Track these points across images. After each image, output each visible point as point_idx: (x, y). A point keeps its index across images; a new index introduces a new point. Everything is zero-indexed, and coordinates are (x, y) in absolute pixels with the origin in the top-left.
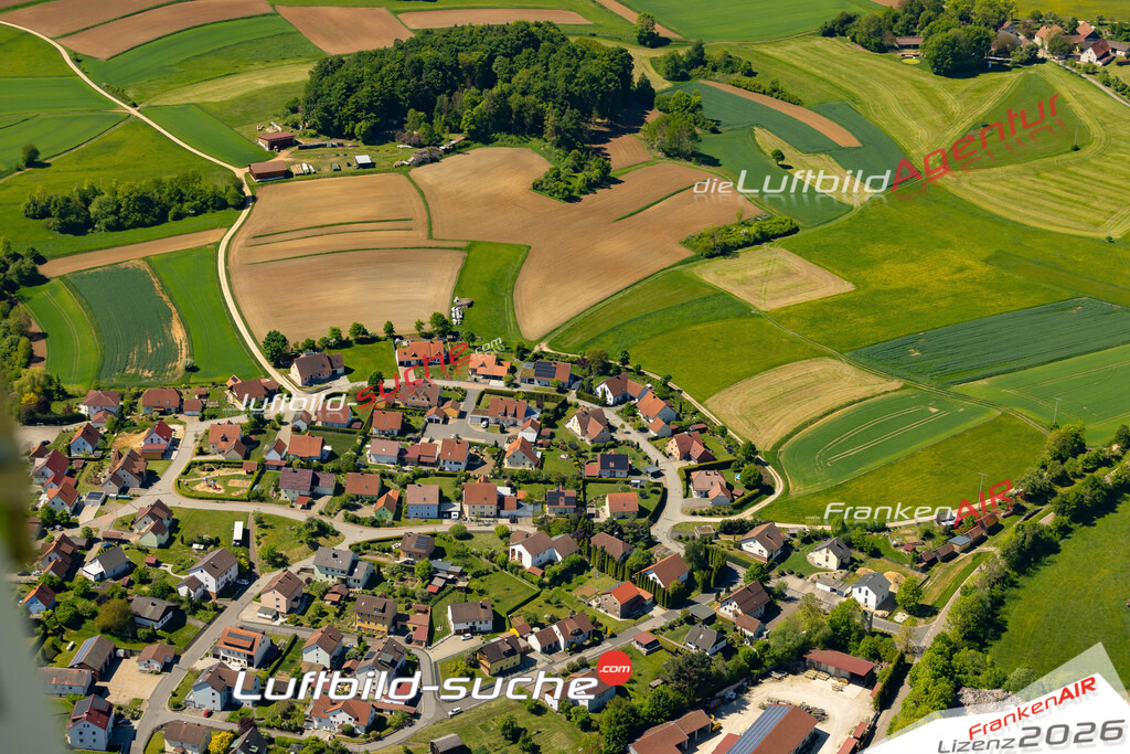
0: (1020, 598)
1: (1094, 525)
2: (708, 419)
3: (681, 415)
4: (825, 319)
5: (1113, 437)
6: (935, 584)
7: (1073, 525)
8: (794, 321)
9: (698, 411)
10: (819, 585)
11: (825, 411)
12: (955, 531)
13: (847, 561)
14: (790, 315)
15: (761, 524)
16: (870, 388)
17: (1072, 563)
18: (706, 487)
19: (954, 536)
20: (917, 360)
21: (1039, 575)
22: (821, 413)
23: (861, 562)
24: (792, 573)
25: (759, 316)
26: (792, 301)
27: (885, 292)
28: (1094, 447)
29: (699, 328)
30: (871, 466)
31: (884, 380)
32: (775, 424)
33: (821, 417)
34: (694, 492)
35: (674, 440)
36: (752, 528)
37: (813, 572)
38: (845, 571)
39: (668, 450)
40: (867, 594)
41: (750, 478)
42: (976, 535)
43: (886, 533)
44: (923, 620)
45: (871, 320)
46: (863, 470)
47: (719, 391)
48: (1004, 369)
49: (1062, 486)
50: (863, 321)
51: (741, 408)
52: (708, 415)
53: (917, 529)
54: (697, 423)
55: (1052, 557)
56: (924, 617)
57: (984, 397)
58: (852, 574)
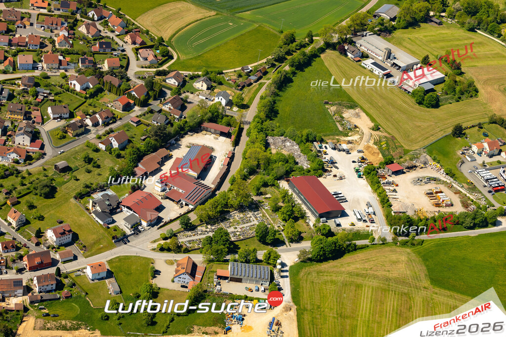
0: (281, 101)
1: (304, 71)
2: (139, 27)
3: (128, 25)
5: (305, 35)
6: (246, 96)
7: (296, 71)
9: (134, 24)
10: (200, 97)
11: (187, 24)
12: (250, 74)
13: (210, 87)
15: (172, 71)
16: (202, 14)
17: (299, 86)
19: (250, 76)
20: (219, 3)
21: (287, 91)
22: (185, 25)
23: (215, 87)
24: (188, 92)
28: (299, 40)
30: (211, 47)
31: (208, 11)
32: (167, 30)
33: (186, 27)
36: (169, 73)
37: (197, 91)
38: (210, 91)
39: (125, 40)
42: (259, 75)
43: (223, 75)
46: (207, 49)
47: (141, 15)
48: (255, 7)
49: (288, 56)
51: (152, 22)
52: (139, 25)
53: (235, 73)
54: (136, 29)
55: (291, 84)
56: (244, 109)
57: (250, 19)
58: (212, 92)
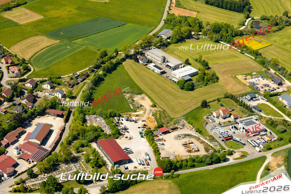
0: (96, 93)
1: (112, 73)
2: (11, 53)
3: (4, 52)
4: (38, 25)
5: (114, 51)
6: (75, 91)
7: (107, 74)
8: (29, 26)
9: (8, 51)
10: (46, 93)
11: (41, 49)
12: (78, 77)
13: (52, 87)
14: (28, 25)
15: (29, 79)
16: (51, 43)
17: (108, 83)
18: (14, 70)
19: (78, 78)
20: (62, 35)
21: (100, 86)
22: (40, 50)
23: (56, 87)
24: (39, 91)
25: (20, 25)
26: (28, 21)
28: (109, 54)
29: (5, 29)
30: (55, 62)
31: (55, 40)
32: (29, 53)
33: (40, 51)
34: (10, 72)
35: (3, 59)
36: (27, 80)
37: (44, 90)
38: (52, 89)
39: (2, 61)
40: (59, 94)
41: (25, 67)
42: (84, 78)
43: (61, 79)
44: (73, 100)
45: (49, 25)
46: (53, 64)
47: (13, 45)
48: (84, 36)
49: (103, 64)
50: (47, 26)
51: (19, 50)
52: (11, 52)
53: (69, 77)
54: (9, 54)
55: (103, 82)
56: (73, 99)
57: (80, 43)
58: (54, 90)
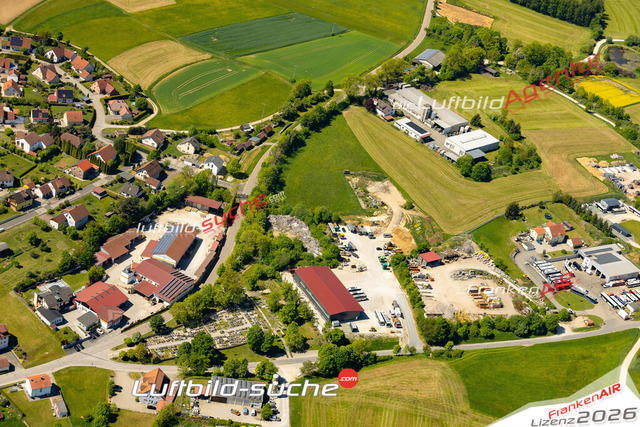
0: (290, 169)
1: (321, 132)
2: (111, 72)
3: (96, 69)
4: (164, 18)
5: (324, 86)
6: (245, 162)
7: (310, 132)
8: (147, 19)
9: (105, 68)
10: (185, 162)
11: (173, 69)
12: (251, 134)
13: (198, 149)
14: (144, 16)
15: (151, 129)
16: (193, 57)
17: (312, 151)
18: (118, 109)
19: (251, 137)
20: (216, 43)
21: (297, 157)
22: (170, 70)
23: (206, 150)
24: (170, 156)
25: (127, 15)
26: (143, 8)
27: (193, 6)
28: (315, 92)
29: (96, 21)
31: (201, 53)
32: (147, 76)
33: (171, 72)
34: (111, 112)
35: (96, 83)
36: (146, 132)
37: (181, 155)
38: (198, 155)
39: (92, 88)
40: (212, 167)
41: (141, 104)
42: (262, 137)
43: (216, 135)
44: (242, 181)
45: (189, 20)
46: (198, 101)
47: (114, 56)
48: (262, 49)
49: (301, 112)
50: (184, 21)
51: (128, 66)
52: (111, 70)
53: (231, 133)
54: (106, 74)
55: (302, 148)
56: (242, 179)
57: (254, 64)
58: (202, 156)
